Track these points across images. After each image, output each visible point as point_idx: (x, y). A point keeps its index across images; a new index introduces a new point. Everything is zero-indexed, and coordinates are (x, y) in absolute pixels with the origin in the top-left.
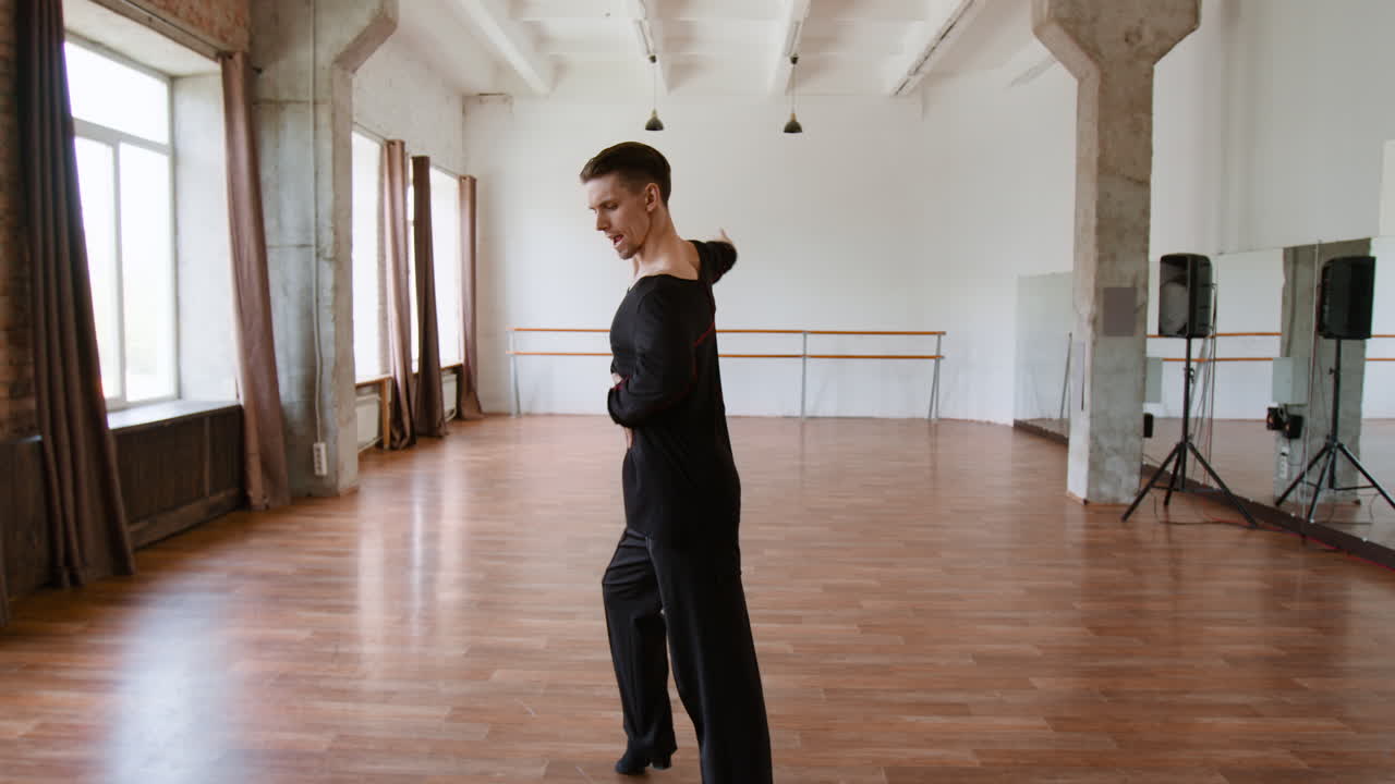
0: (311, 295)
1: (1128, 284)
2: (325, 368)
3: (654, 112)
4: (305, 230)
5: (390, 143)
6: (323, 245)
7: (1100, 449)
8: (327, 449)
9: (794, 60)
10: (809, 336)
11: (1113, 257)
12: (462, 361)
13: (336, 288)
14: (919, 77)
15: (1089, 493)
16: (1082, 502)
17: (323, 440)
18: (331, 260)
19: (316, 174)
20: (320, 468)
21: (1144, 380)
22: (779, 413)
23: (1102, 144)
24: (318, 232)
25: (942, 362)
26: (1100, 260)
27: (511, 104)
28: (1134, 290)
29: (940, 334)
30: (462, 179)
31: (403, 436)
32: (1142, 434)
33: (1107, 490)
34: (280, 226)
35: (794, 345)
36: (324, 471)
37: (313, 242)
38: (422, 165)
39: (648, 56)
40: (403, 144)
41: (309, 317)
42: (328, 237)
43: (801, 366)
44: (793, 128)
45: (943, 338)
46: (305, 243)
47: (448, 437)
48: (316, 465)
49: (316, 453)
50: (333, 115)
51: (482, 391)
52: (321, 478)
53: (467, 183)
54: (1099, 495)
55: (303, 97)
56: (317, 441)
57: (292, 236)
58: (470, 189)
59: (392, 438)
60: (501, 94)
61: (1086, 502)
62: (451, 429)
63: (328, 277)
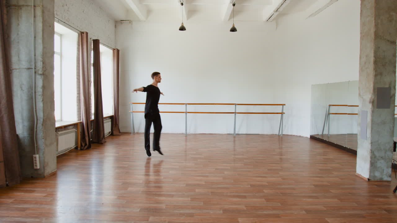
0: (32, 90)
1: (387, 86)
2: (39, 122)
3: (182, 23)
4: (30, 61)
5: (82, 33)
6: (38, 68)
7: (375, 157)
8: (39, 157)
9: (234, 5)
10: (237, 106)
11: (381, 74)
12: (114, 114)
13: (44, 87)
14: (277, 13)
15: (370, 176)
16: (367, 180)
17: (37, 154)
18: (41, 74)
19: (35, 37)
20: (36, 166)
21: (394, 127)
22: (226, 133)
23: (376, 25)
24: (35, 63)
25: (284, 115)
26: (376, 76)
27: (132, 24)
28: (390, 88)
29: (283, 105)
30: (114, 50)
31: (86, 145)
32: (393, 150)
33: (378, 174)
34: (19, 60)
35: (231, 109)
36: (38, 167)
37: (33, 67)
38: (96, 43)
39: (180, 3)
40: (87, 33)
41: (32, 100)
42: (40, 65)
43: (234, 116)
44: (233, 30)
45: (284, 106)
46: (30, 67)
47: (106, 144)
48: (35, 164)
49: (34, 159)
50: (43, 12)
51: (121, 125)
52: (37, 170)
53: (116, 51)
54: (375, 177)
55: (30, 4)
56: (35, 154)
57: (24, 64)
58: (117, 54)
59: (81, 145)
60: (129, 20)
61: (369, 179)
62: (107, 140)
63: (40, 82)
